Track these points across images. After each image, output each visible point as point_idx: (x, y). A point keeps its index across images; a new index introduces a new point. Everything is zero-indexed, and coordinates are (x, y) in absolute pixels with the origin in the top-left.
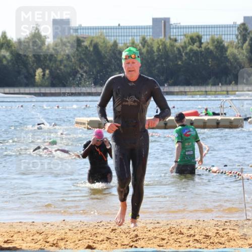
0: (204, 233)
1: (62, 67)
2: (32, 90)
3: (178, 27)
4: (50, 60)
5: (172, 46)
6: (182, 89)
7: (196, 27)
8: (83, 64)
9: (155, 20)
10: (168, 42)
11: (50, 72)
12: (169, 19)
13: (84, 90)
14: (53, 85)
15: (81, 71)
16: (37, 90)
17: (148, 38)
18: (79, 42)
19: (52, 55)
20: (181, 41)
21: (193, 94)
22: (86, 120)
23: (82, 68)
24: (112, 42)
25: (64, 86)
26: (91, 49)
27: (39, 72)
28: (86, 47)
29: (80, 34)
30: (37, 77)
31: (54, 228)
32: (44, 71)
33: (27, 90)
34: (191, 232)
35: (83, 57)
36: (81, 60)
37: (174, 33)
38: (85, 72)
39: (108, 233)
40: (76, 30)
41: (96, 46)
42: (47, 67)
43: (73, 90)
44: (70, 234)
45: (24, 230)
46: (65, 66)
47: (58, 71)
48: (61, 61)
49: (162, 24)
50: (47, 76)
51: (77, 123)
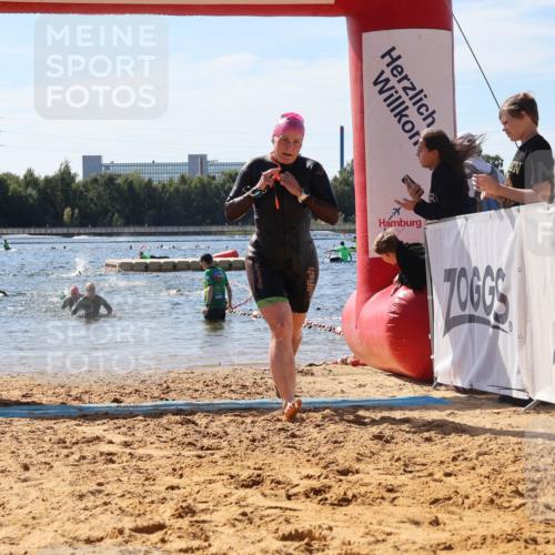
0: (241, 382)
1: (92, 206)
2: (60, 230)
3: (215, 164)
4: (81, 198)
5: (210, 184)
6: (220, 228)
7: (232, 164)
8: (114, 203)
9: (191, 157)
10: (205, 178)
11: (80, 211)
12: (205, 156)
13: (115, 230)
14: (83, 225)
15: (112, 210)
16: (65, 231)
17: (187, 175)
18: (111, 180)
19: (82, 193)
20: (219, 179)
21: (232, 233)
22: (117, 261)
23: (113, 207)
24: (146, 179)
25: (94, 226)
26: (126, 188)
27: (68, 211)
28: (119, 185)
29: (112, 171)
30: (65, 217)
31: (78, 380)
32: (73, 210)
33: (54, 231)
34: (227, 382)
35: (116, 195)
36: (113, 199)
37: (211, 170)
38: (118, 211)
39: (137, 385)
40: (107, 167)
41: (131, 184)
42: (77, 206)
43: (103, 230)
44: (95, 387)
45: (45, 382)
46: (95, 204)
47: (88, 210)
48: (92, 200)
49: (198, 161)
50: (76, 215)
51: (107, 265)
